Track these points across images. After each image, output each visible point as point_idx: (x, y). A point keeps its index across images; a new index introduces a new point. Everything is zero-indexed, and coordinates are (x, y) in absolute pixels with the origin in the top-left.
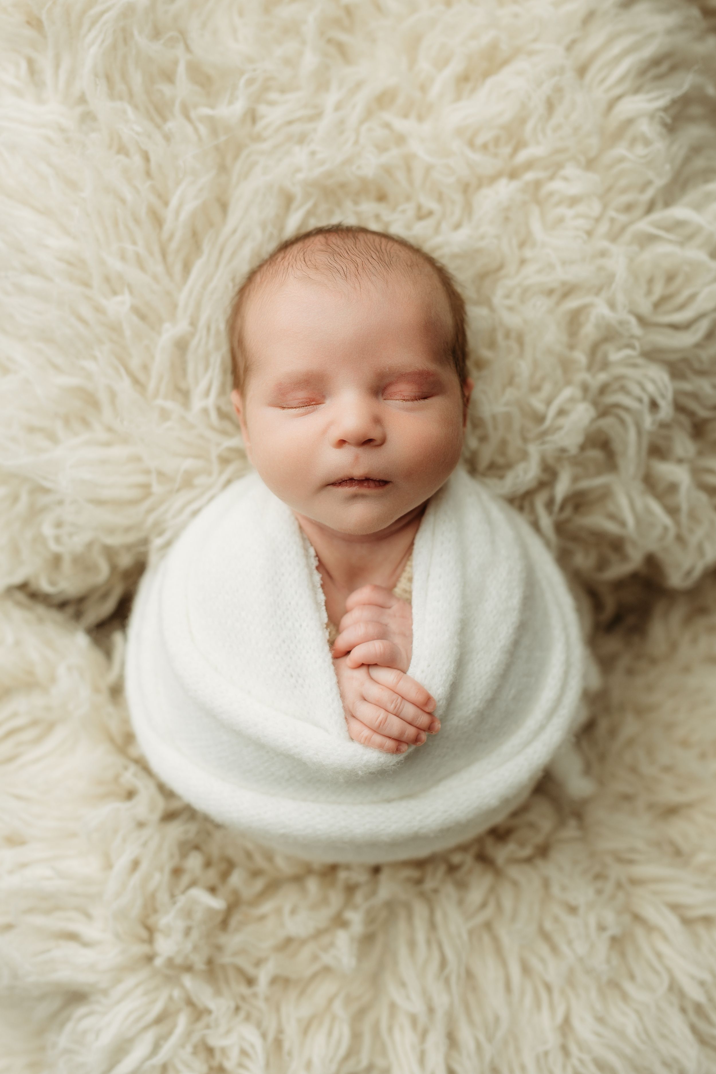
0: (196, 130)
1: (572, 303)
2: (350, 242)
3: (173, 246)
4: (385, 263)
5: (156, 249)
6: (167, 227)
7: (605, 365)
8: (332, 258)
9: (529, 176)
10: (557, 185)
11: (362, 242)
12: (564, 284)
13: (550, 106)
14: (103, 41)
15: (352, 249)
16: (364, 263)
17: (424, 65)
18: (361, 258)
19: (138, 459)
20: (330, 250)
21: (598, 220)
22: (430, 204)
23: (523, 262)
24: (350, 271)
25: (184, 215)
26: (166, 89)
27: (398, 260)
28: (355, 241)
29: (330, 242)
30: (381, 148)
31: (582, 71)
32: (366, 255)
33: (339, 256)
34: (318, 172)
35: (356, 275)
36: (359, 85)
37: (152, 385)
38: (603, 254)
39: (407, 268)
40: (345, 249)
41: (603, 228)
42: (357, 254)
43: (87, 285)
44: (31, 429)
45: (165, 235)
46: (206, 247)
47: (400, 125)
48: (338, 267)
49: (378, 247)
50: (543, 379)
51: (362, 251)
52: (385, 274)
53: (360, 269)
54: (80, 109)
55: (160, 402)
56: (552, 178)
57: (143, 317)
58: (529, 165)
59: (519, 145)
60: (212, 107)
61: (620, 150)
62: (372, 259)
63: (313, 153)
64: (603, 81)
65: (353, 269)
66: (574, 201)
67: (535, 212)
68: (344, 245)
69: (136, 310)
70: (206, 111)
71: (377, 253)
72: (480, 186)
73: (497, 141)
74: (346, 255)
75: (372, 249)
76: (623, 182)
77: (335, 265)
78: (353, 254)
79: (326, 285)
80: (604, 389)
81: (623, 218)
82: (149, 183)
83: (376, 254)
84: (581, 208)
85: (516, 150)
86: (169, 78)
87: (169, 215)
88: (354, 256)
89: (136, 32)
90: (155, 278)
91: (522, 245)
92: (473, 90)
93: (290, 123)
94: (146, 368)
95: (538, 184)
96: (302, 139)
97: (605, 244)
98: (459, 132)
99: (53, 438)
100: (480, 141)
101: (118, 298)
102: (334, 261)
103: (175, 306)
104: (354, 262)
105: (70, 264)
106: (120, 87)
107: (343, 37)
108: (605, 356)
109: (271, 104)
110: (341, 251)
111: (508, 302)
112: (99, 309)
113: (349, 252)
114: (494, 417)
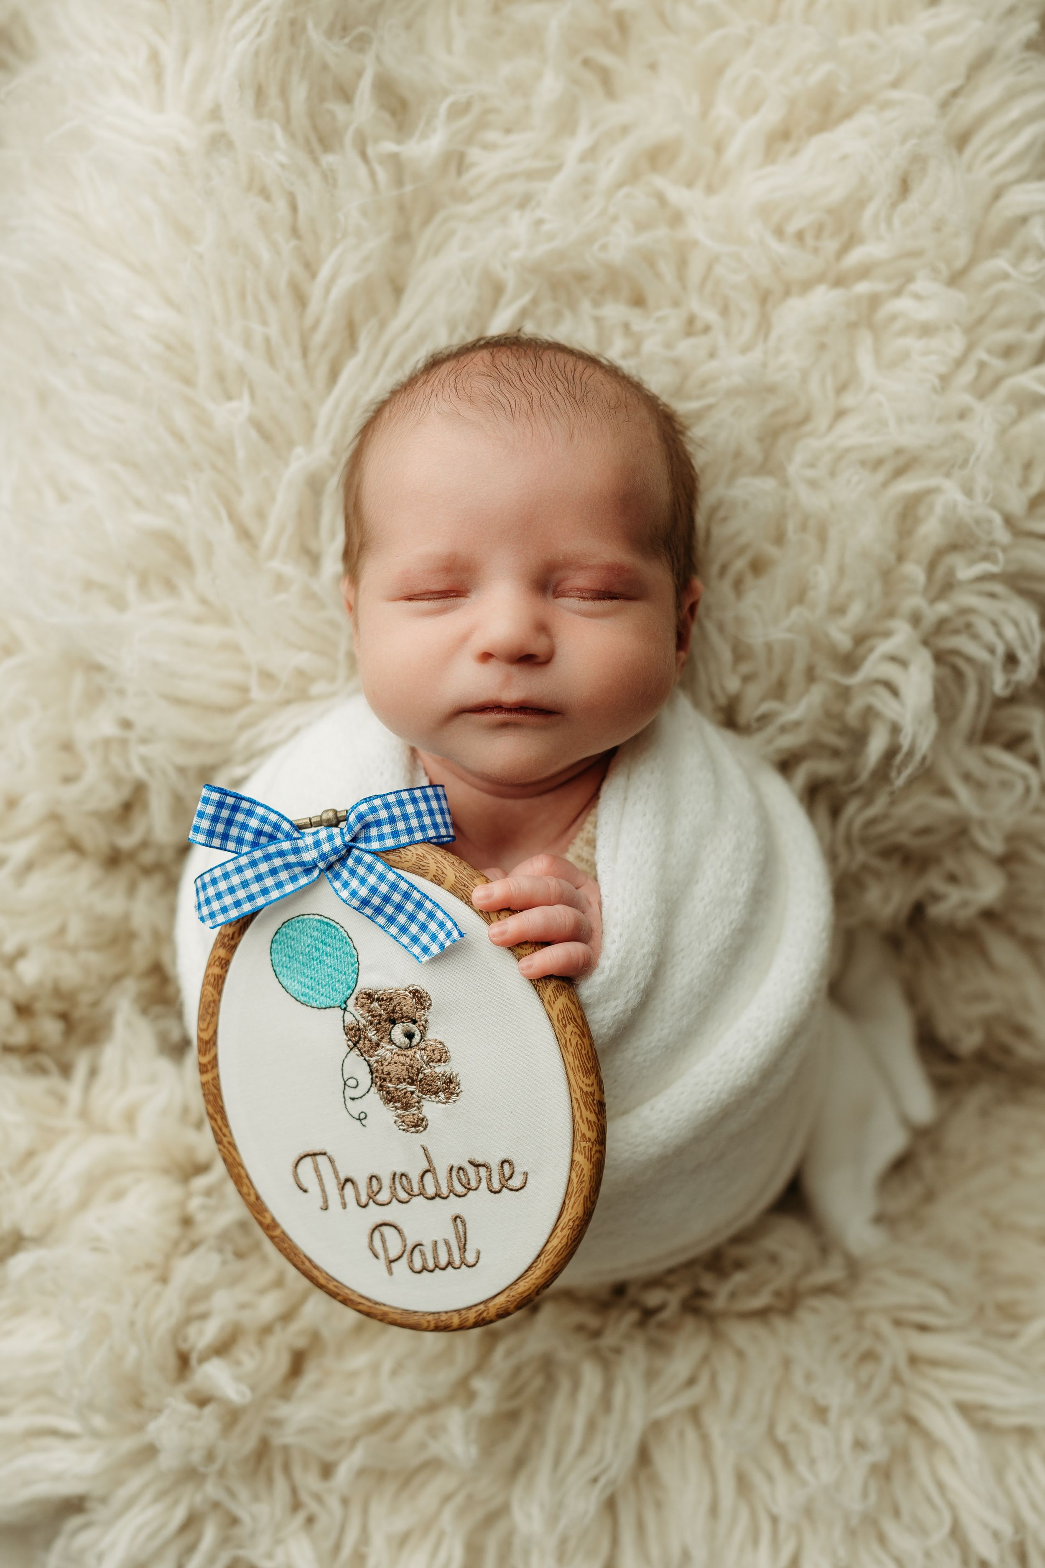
0: (372, 175)
1: (909, 485)
2: (527, 363)
3: (318, 338)
4: (575, 399)
5: (295, 339)
6: (314, 307)
7: (948, 587)
8: (497, 387)
9: (862, 288)
10: (903, 304)
11: (546, 366)
12: (899, 452)
13: (904, 187)
14: (259, 34)
15: (529, 375)
16: (542, 397)
17: (723, 110)
18: (540, 390)
19: (233, 647)
20: (496, 375)
21: (959, 363)
22: (709, 315)
23: (840, 414)
24: (520, 408)
25: (336, 293)
26: (339, 110)
27: (596, 396)
28: (535, 363)
29: (498, 362)
30: (641, 226)
31: (961, 141)
32: (547, 385)
33: (507, 384)
34: (542, 249)
35: (527, 415)
36: (625, 130)
37: (266, 540)
38: (963, 415)
39: (607, 410)
40: (518, 373)
41: (967, 375)
42: (534, 383)
43: (188, 381)
44: (89, 585)
45: (308, 321)
46: (363, 343)
47: (677, 195)
48: (504, 401)
49: (570, 376)
50: (850, 596)
51: (543, 378)
52: (572, 416)
53: (535, 406)
54: (211, 128)
55: (276, 565)
56: (898, 293)
57: (266, 437)
58: (864, 272)
59: (851, 241)
60: (399, 142)
61: (1001, 263)
62: (556, 392)
63: (540, 222)
64: (991, 157)
65: (525, 406)
66: (926, 330)
67: (866, 340)
68: (517, 368)
69: (256, 424)
70: (388, 147)
71: (566, 384)
72: (787, 293)
73: (819, 230)
74: (518, 383)
75: (560, 377)
76: (1002, 312)
77: (500, 397)
78: (528, 382)
79: (482, 427)
80: (942, 626)
81: (998, 364)
82: (293, 243)
83: (564, 385)
84: (936, 343)
85: (845, 249)
86: (346, 96)
87: (315, 291)
88: (530, 386)
89: (310, 25)
90: (290, 380)
91: (842, 389)
92: (795, 153)
93: (512, 177)
94: (261, 515)
95: (874, 301)
96: (525, 202)
97: (967, 399)
98: (764, 210)
99: (119, 603)
100: (792, 227)
101: (234, 404)
102: (499, 392)
103: (312, 425)
104: (529, 395)
105: (169, 347)
106: (274, 103)
107: (606, 59)
108: (951, 572)
109: (489, 147)
110: (512, 376)
111: (810, 473)
112: (203, 420)
113: (523, 379)
114: (769, 647)
